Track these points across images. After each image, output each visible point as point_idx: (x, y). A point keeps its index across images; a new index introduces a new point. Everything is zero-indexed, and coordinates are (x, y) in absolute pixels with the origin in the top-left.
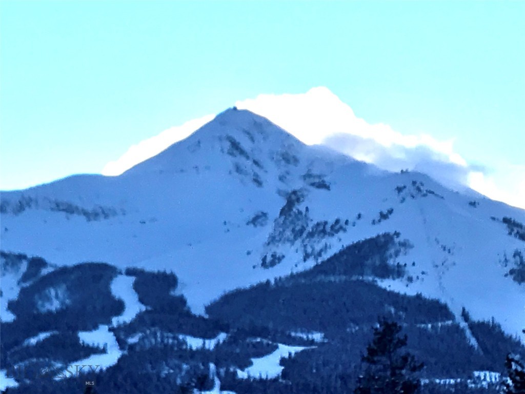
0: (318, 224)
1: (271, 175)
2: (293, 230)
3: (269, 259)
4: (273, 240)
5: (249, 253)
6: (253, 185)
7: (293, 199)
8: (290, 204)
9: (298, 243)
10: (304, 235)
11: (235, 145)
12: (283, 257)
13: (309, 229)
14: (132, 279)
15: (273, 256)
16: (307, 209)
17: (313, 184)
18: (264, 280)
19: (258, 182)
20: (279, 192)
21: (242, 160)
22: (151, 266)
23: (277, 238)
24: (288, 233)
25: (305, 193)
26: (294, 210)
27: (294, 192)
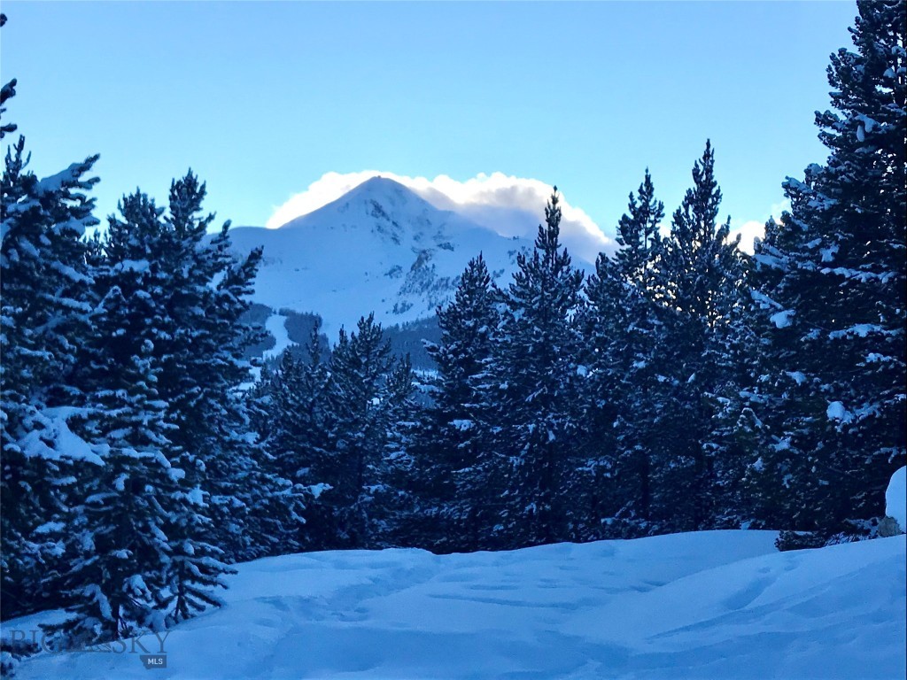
0: (442, 279)
1: (407, 234)
2: (422, 283)
3: (400, 306)
4: (404, 291)
5: (383, 301)
6: (392, 243)
7: (423, 256)
8: (420, 261)
9: (425, 294)
10: (430, 288)
11: (378, 208)
12: (412, 305)
13: (434, 283)
14: (284, 318)
15: (404, 304)
16: (434, 266)
17: (440, 246)
18: (393, 325)
19: (395, 240)
20: (413, 249)
21: (383, 221)
22: (301, 309)
23: (408, 289)
24: (417, 285)
25: (433, 252)
26: (423, 266)
27: (424, 252)
